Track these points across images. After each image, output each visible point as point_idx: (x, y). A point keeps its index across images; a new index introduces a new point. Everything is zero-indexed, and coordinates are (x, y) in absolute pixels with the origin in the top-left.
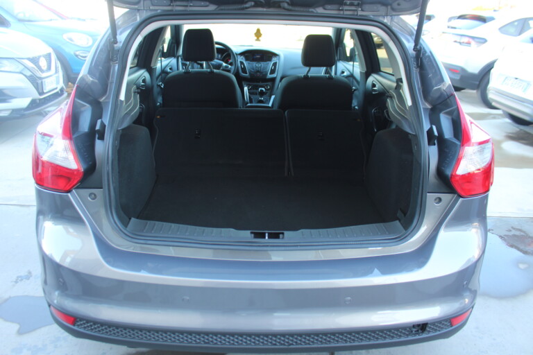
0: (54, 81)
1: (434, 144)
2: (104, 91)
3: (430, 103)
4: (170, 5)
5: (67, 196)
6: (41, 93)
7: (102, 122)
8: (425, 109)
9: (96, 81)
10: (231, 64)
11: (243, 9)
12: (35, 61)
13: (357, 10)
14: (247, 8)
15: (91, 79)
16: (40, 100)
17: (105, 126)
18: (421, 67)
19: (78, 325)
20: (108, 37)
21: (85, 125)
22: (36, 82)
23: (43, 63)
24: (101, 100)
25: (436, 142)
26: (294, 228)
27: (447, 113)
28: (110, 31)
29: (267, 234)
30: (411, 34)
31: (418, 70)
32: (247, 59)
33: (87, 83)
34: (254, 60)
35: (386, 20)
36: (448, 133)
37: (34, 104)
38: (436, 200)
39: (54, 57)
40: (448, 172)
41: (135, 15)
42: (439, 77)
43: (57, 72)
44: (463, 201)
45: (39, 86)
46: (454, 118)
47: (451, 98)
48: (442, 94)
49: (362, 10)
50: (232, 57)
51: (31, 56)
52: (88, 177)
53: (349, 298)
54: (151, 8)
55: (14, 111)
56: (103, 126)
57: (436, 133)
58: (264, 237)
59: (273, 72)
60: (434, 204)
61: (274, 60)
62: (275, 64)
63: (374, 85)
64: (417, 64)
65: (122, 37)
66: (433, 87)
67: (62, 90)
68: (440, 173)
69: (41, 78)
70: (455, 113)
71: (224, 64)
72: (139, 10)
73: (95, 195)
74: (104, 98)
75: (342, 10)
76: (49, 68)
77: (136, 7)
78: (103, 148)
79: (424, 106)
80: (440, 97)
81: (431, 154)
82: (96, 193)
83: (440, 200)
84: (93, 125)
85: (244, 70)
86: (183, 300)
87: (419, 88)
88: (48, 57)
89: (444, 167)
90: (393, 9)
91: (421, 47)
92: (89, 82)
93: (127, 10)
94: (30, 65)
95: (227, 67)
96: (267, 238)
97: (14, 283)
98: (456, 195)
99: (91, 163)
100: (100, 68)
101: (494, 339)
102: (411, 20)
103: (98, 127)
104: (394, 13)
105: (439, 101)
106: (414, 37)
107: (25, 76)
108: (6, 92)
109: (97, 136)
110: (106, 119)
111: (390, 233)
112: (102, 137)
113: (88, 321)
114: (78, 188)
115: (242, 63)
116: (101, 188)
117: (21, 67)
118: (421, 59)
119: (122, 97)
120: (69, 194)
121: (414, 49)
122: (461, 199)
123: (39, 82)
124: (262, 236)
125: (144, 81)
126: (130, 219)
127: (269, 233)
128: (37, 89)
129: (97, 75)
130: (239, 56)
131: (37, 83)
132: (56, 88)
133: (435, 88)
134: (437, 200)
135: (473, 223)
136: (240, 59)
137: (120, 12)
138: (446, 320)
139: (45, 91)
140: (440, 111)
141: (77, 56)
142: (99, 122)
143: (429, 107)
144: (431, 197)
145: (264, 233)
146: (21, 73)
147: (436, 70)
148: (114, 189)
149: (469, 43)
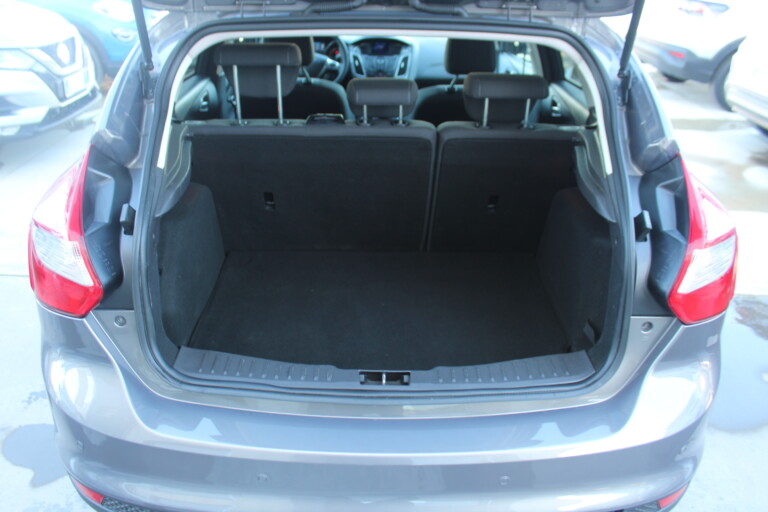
0: (80, 78)
1: (645, 240)
2: (135, 150)
3: (641, 167)
4: (234, 4)
5: (82, 322)
6: (62, 99)
7: (130, 207)
8: (633, 178)
9: (120, 138)
10: (339, 60)
11: (349, 9)
12: (50, 50)
13: (529, 9)
14: (355, 7)
15: (112, 136)
16: (61, 109)
17: (134, 211)
18: (629, 104)
19: (108, 506)
20: (139, 59)
21: (104, 214)
22: (55, 83)
23: (63, 53)
24: (130, 166)
25: (648, 236)
26: (426, 365)
27: (667, 187)
28: (140, 51)
29: (384, 376)
30: (615, 47)
31: (624, 109)
32: (364, 51)
33: (105, 143)
34: (375, 53)
35: (575, 28)
36: (668, 223)
37: (53, 115)
38: (644, 324)
39: (79, 42)
40: (665, 286)
41: (182, 19)
42: (656, 127)
43: (85, 64)
44: (686, 330)
45: (59, 90)
46: (678, 194)
47: (675, 161)
48: (660, 155)
49: (538, 9)
50: (340, 49)
51: (45, 43)
52: (112, 293)
53: (506, 478)
54: (205, 8)
55: (24, 128)
56: (132, 213)
57: (649, 224)
58: (380, 379)
59: (402, 71)
60: (641, 331)
61: (405, 52)
62: (405, 60)
63: (554, 104)
64: (623, 99)
65: (161, 58)
66: (647, 144)
67: (94, 92)
68: (652, 285)
69: (60, 77)
70: (680, 187)
71: (329, 61)
72: (186, 13)
73: (124, 319)
74: (134, 161)
75: (507, 8)
76: (73, 60)
77: (182, 8)
78: (132, 246)
79: (632, 171)
80: (656, 160)
81: (640, 255)
82: (125, 316)
83: (650, 325)
84: (116, 214)
85: (359, 70)
86: (259, 478)
87: (624, 142)
88: (71, 43)
89: (659, 278)
90: (588, 8)
91: (629, 72)
92: (109, 141)
93: (167, 13)
94: (45, 57)
95: (333, 65)
96: (384, 381)
97: (26, 404)
98: (675, 320)
99: (114, 274)
100: (127, 114)
101: (721, 499)
102: (617, 25)
103: (123, 218)
104: (589, 14)
105: (657, 165)
106: (621, 53)
107: (38, 73)
108: (12, 100)
109: (123, 230)
110: (136, 202)
111: (571, 374)
112: (130, 231)
113: (121, 503)
114: (98, 308)
115: (356, 58)
116: (132, 309)
117: (32, 61)
118: (630, 91)
119: (161, 163)
120: (84, 320)
121: (619, 75)
122: (683, 327)
123: (59, 82)
124: (377, 378)
125: (206, 98)
126: (179, 348)
127: (387, 374)
128: (56, 91)
129: (122, 128)
130: (351, 47)
131: (56, 86)
132: (85, 90)
133: (651, 145)
134: (646, 325)
135: (700, 360)
136: (354, 52)
137: (155, 17)
138: (651, 503)
139: (68, 95)
140: (657, 183)
141: (115, 36)
142: (125, 207)
143: (639, 173)
144: (636, 322)
145: (380, 375)
146: (31, 70)
147: (652, 114)
148: (152, 311)
149: (700, 12)
